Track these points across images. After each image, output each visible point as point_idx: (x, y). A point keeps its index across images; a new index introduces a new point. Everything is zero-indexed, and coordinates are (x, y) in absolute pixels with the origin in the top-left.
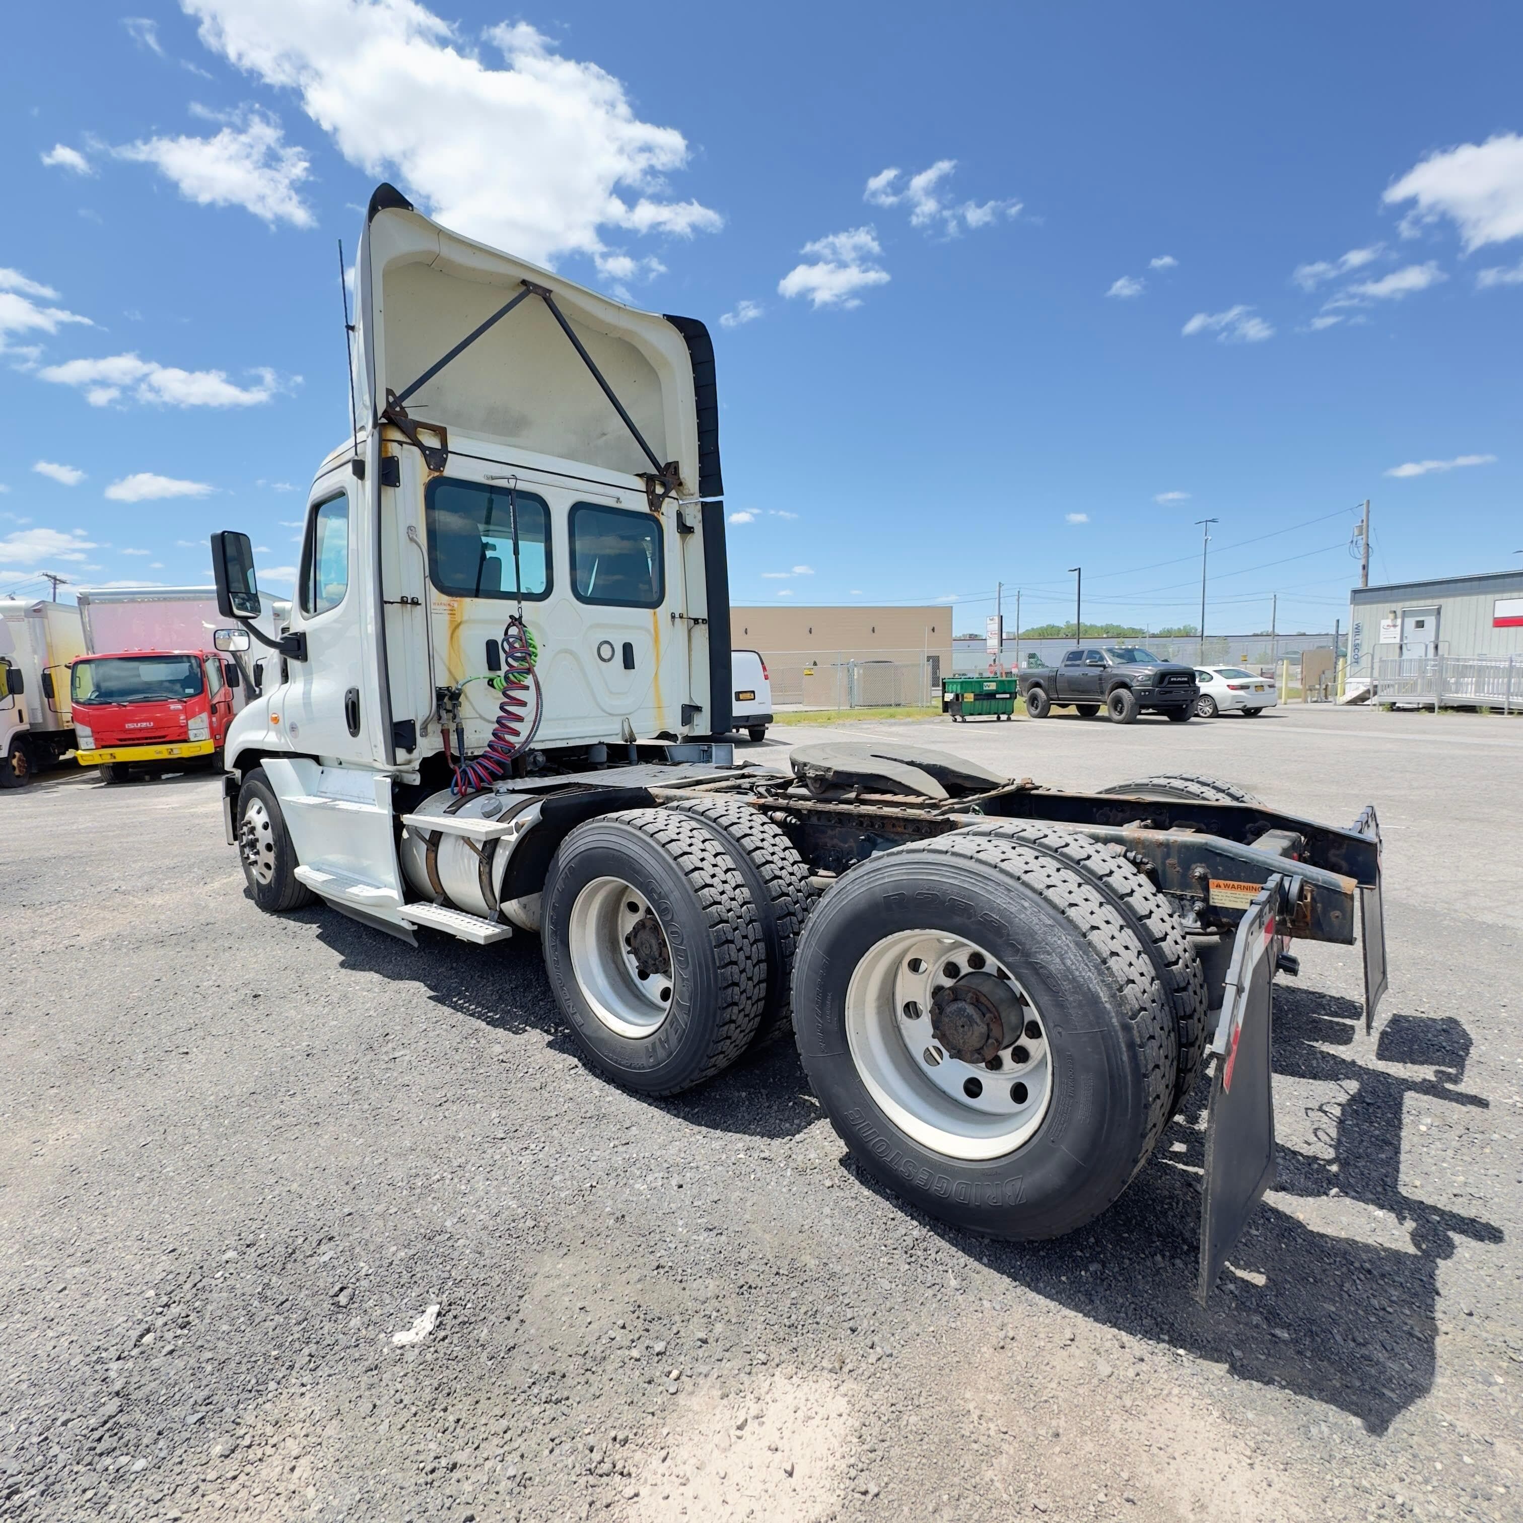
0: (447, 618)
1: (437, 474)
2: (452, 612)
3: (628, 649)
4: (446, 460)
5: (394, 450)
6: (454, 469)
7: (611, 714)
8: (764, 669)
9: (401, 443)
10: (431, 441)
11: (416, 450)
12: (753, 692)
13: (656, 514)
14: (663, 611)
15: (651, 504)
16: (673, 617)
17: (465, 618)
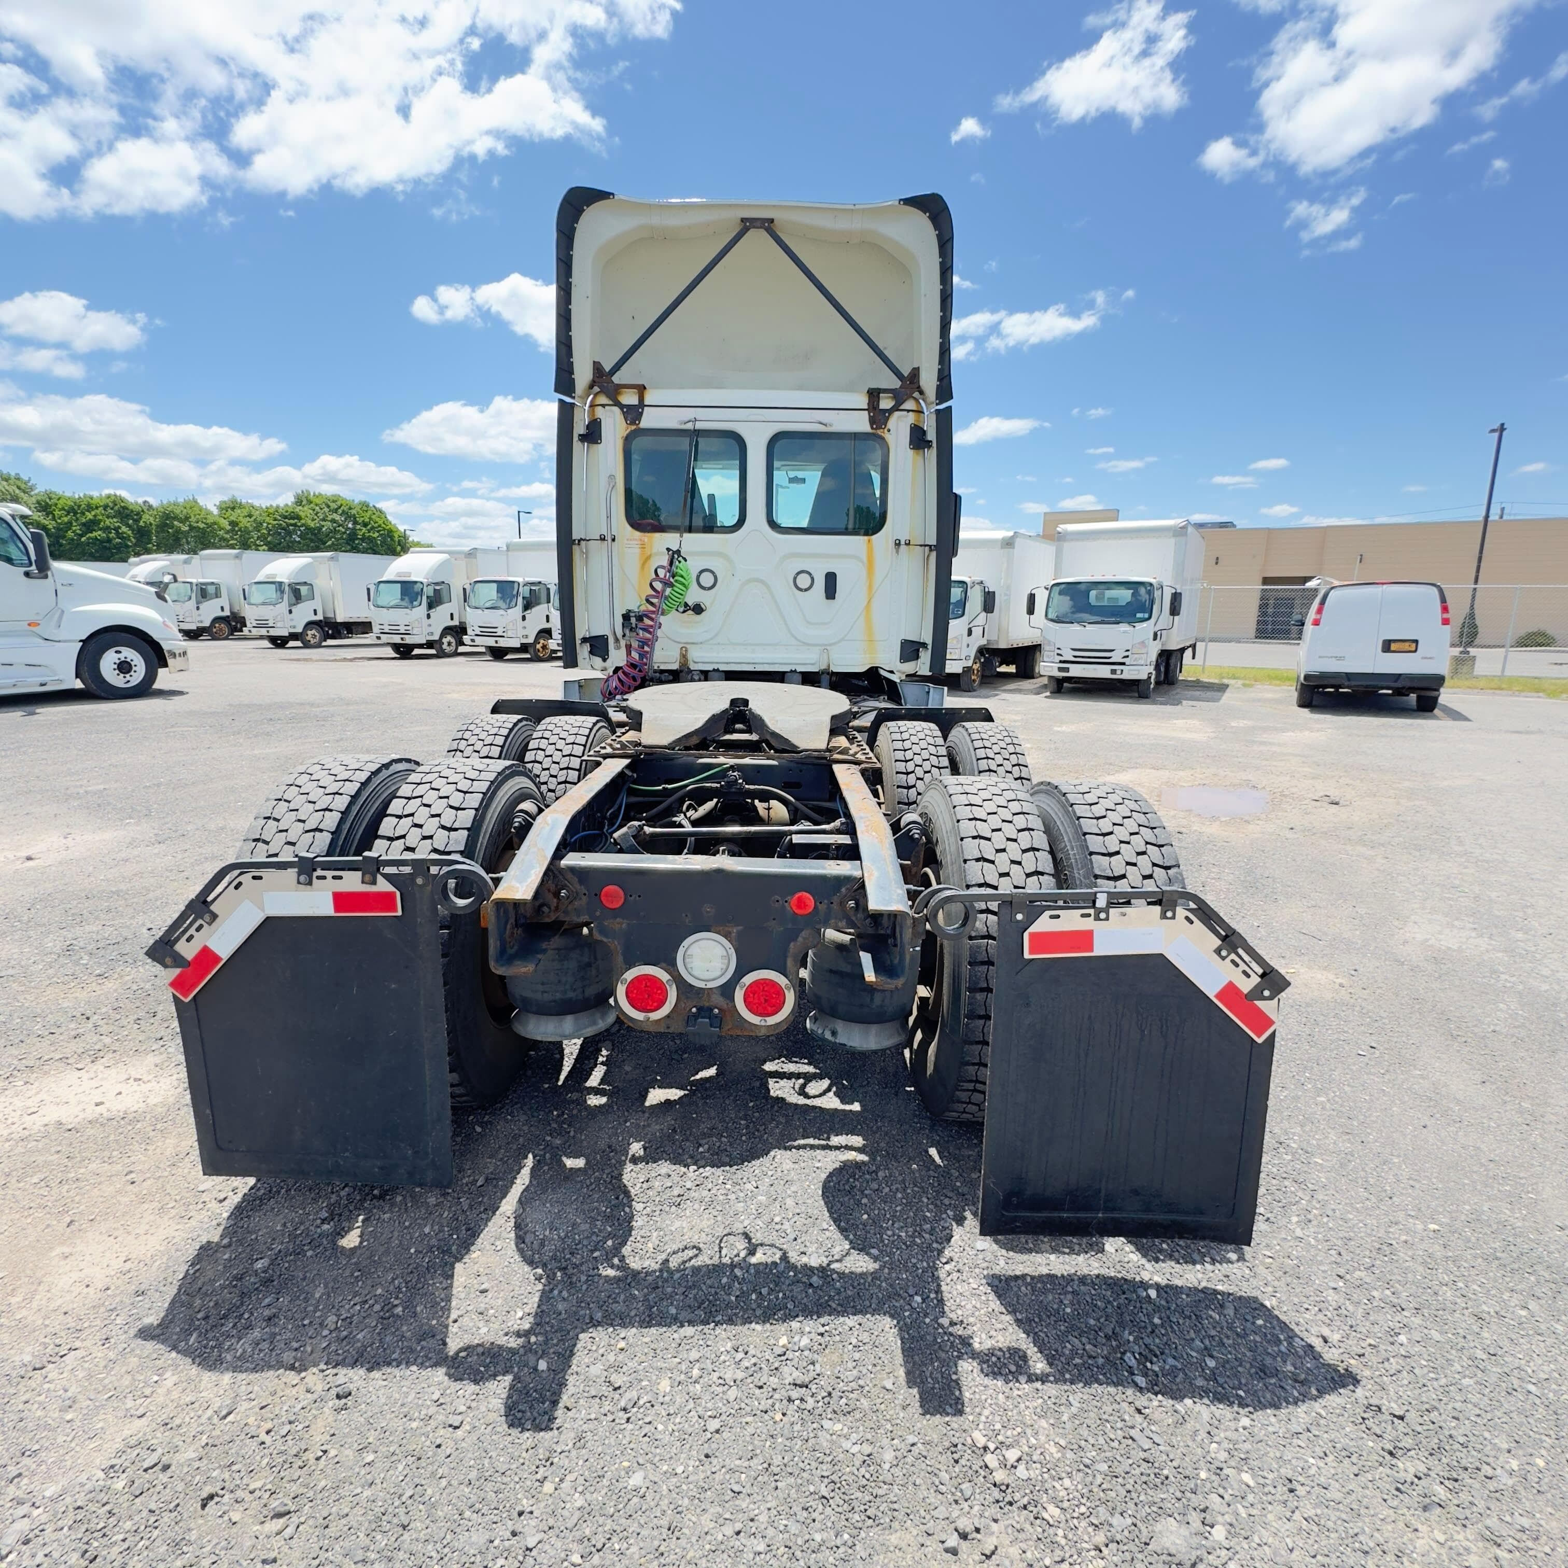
0: (637, 551)
1: (633, 427)
2: (643, 546)
3: (831, 579)
4: (642, 413)
5: (600, 413)
6: (649, 420)
7: (805, 644)
8: (1445, 609)
9: (603, 406)
10: (629, 398)
11: (616, 410)
12: (1416, 642)
13: (879, 432)
14: (882, 537)
15: (872, 421)
16: (898, 544)
17: (654, 551)
